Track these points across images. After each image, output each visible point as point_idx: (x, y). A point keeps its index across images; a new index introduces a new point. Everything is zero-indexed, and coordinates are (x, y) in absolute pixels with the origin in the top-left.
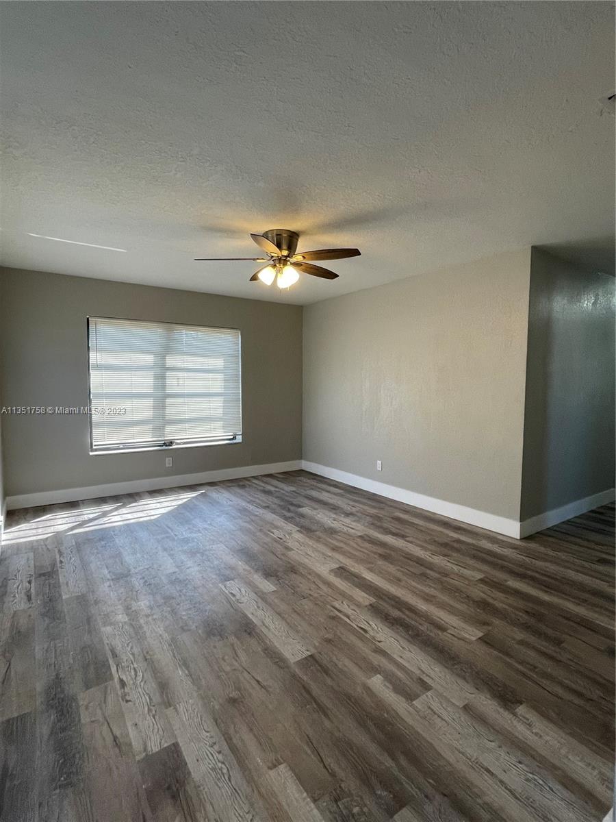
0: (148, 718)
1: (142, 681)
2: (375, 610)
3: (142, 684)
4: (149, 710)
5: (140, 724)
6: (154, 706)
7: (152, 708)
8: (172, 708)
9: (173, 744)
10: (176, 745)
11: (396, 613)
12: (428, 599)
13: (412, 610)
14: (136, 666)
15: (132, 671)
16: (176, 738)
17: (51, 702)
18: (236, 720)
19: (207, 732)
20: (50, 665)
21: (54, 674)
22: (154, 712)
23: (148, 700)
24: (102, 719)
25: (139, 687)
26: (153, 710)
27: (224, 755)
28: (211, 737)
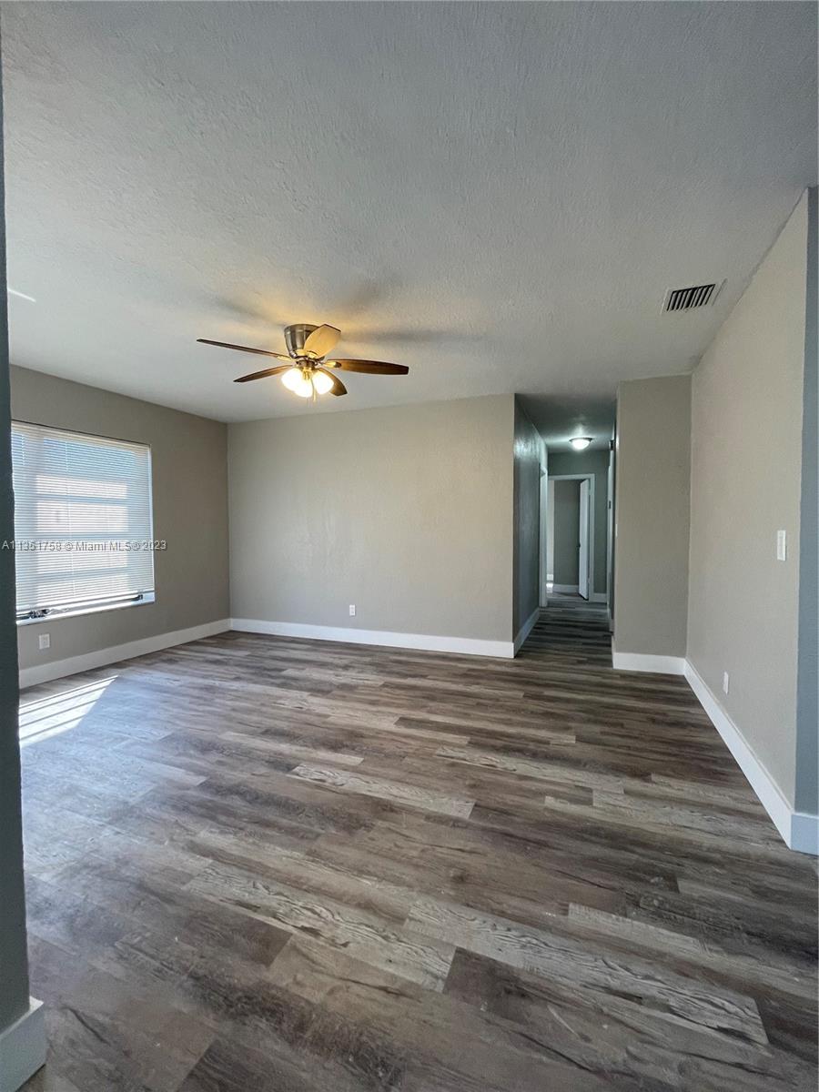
0: (394, 946)
1: (333, 916)
2: (474, 745)
3: (337, 917)
4: (385, 938)
5: (392, 957)
6: (384, 931)
7: (385, 934)
8: (407, 920)
9: (457, 951)
10: (460, 951)
11: (498, 743)
12: (509, 723)
13: (503, 735)
14: (300, 904)
15: (305, 912)
16: (452, 945)
17: (232, 1010)
18: (485, 894)
19: (473, 920)
20: (160, 972)
21: (185, 977)
22: (393, 937)
23: (368, 929)
24: (339, 983)
25: (338, 923)
26: (390, 935)
27: (516, 929)
28: (484, 922)
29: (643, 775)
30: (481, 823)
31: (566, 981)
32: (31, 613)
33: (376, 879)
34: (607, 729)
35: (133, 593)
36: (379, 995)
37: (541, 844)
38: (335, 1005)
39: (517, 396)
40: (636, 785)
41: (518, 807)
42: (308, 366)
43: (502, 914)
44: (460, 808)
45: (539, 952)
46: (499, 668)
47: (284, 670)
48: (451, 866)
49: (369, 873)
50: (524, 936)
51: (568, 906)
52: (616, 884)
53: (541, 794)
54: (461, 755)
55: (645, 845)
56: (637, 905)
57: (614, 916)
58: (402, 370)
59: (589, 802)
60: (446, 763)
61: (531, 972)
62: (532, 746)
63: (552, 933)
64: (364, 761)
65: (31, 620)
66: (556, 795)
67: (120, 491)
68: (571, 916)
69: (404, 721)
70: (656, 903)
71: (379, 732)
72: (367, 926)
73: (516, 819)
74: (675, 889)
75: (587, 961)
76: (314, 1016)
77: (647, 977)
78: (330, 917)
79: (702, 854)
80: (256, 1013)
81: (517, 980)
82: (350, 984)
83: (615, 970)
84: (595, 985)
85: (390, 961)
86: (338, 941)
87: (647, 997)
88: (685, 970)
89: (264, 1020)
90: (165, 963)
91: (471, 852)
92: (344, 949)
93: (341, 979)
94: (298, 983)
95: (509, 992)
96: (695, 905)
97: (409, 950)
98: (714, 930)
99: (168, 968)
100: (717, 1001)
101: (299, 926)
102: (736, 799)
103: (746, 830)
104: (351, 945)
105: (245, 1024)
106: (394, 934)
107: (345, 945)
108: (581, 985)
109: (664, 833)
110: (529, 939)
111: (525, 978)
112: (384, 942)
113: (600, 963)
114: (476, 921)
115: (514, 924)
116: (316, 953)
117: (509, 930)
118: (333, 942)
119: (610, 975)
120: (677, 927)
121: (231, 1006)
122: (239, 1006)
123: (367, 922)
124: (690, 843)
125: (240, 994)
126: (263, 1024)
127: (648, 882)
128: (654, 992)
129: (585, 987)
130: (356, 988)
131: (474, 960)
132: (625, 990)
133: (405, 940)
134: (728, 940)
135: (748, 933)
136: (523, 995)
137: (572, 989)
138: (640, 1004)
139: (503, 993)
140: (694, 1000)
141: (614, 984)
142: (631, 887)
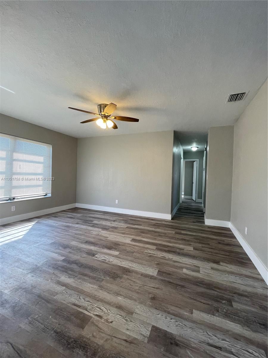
0: (129, 323)
1: (107, 310)
2: (158, 249)
3: (109, 311)
4: (126, 320)
5: (129, 328)
6: (126, 317)
7: (126, 318)
8: (134, 313)
9: (152, 327)
10: (153, 327)
11: (166, 249)
12: (170, 242)
13: (168, 246)
14: (96, 305)
15: (97, 308)
16: (151, 324)
17: (69, 346)
18: (162, 305)
19: (158, 315)
20: (44, 330)
21: (52, 332)
22: (129, 320)
23: (120, 316)
24: (109, 337)
25: (109, 313)
26: (128, 319)
27: (174, 319)
28: (162, 316)
29: (217, 262)
30: (160, 278)
31: (192, 340)
32: (9, 199)
33: (123, 297)
34: (203, 245)
35: (44, 193)
36: (124, 343)
37: (183, 287)
38: (107, 346)
39: (174, 131)
40: (215, 266)
41: (173, 272)
42: (105, 118)
43: (169, 313)
44: (152, 272)
45: (182, 328)
46: (166, 223)
47: (93, 221)
48: (150, 293)
49: (121, 295)
50: (177, 322)
51: (192, 310)
52: (210, 303)
53: (182, 268)
54: (153, 253)
55: (219, 289)
56: (218, 311)
57: (210, 315)
58: (137, 120)
59: (198, 271)
60: (148, 255)
61: (180, 336)
62: (178, 250)
63: (187, 321)
64: (119, 254)
65: (9, 201)
66: (187, 269)
67: (41, 159)
68: (193, 315)
69: (134, 240)
70: (225, 310)
71: (125, 244)
72: (120, 315)
73: (173, 276)
74: (232, 306)
75: (200, 332)
76: (99, 350)
77: (223, 340)
78: (106, 311)
79: (241, 292)
80: (77, 348)
81: (175, 339)
82: (112, 337)
83: (211, 336)
84: (203, 342)
85: (128, 329)
86: (109, 321)
87: (224, 348)
88: (237, 337)
89: (81, 350)
90: (46, 326)
91: (157, 288)
92: (111, 324)
93: (109, 335)
94: (94, 336)
95: (171, 344)
96: (239, 312)
97: (135, 326)
98: (246, 322)
99: (47, 328)
100: (250, 351)
101: (95, 314)
102: (251, 273)
103: (256, 284)
104: (114, 322)
105: (74, 352)
106: (129, 319)
107: (111, 322)
108: (199, 342)
109: (226, 284)
110: (179, 323)
111: (177, 338)
112: (126, 322)
113: (205, 333)
114: (159, 315)
115: (173, 317)
116: (101, 325)
117: (171, 319)
118: (107, 321)
119: (209, 338)
120: (233, 320)
121: (69, 345)
122: (72, 344)
123: (119, 314)
124: (235, 288)
125: (72, 340)
126: (80, 352)
127: (221, 302)
128: (226, 346)
129: (200, 343)
130: (115, 339)
131: (159, 330)
132: (215, 344)
133: (133, 321)
134: (252, 326)
135: (260, 324)
136: (177, 345)
137: (195, 344)
138: (221, 350)
139: (170, 344)
140: (241, 350)
141: (211, 342)
142: (216, 304)
